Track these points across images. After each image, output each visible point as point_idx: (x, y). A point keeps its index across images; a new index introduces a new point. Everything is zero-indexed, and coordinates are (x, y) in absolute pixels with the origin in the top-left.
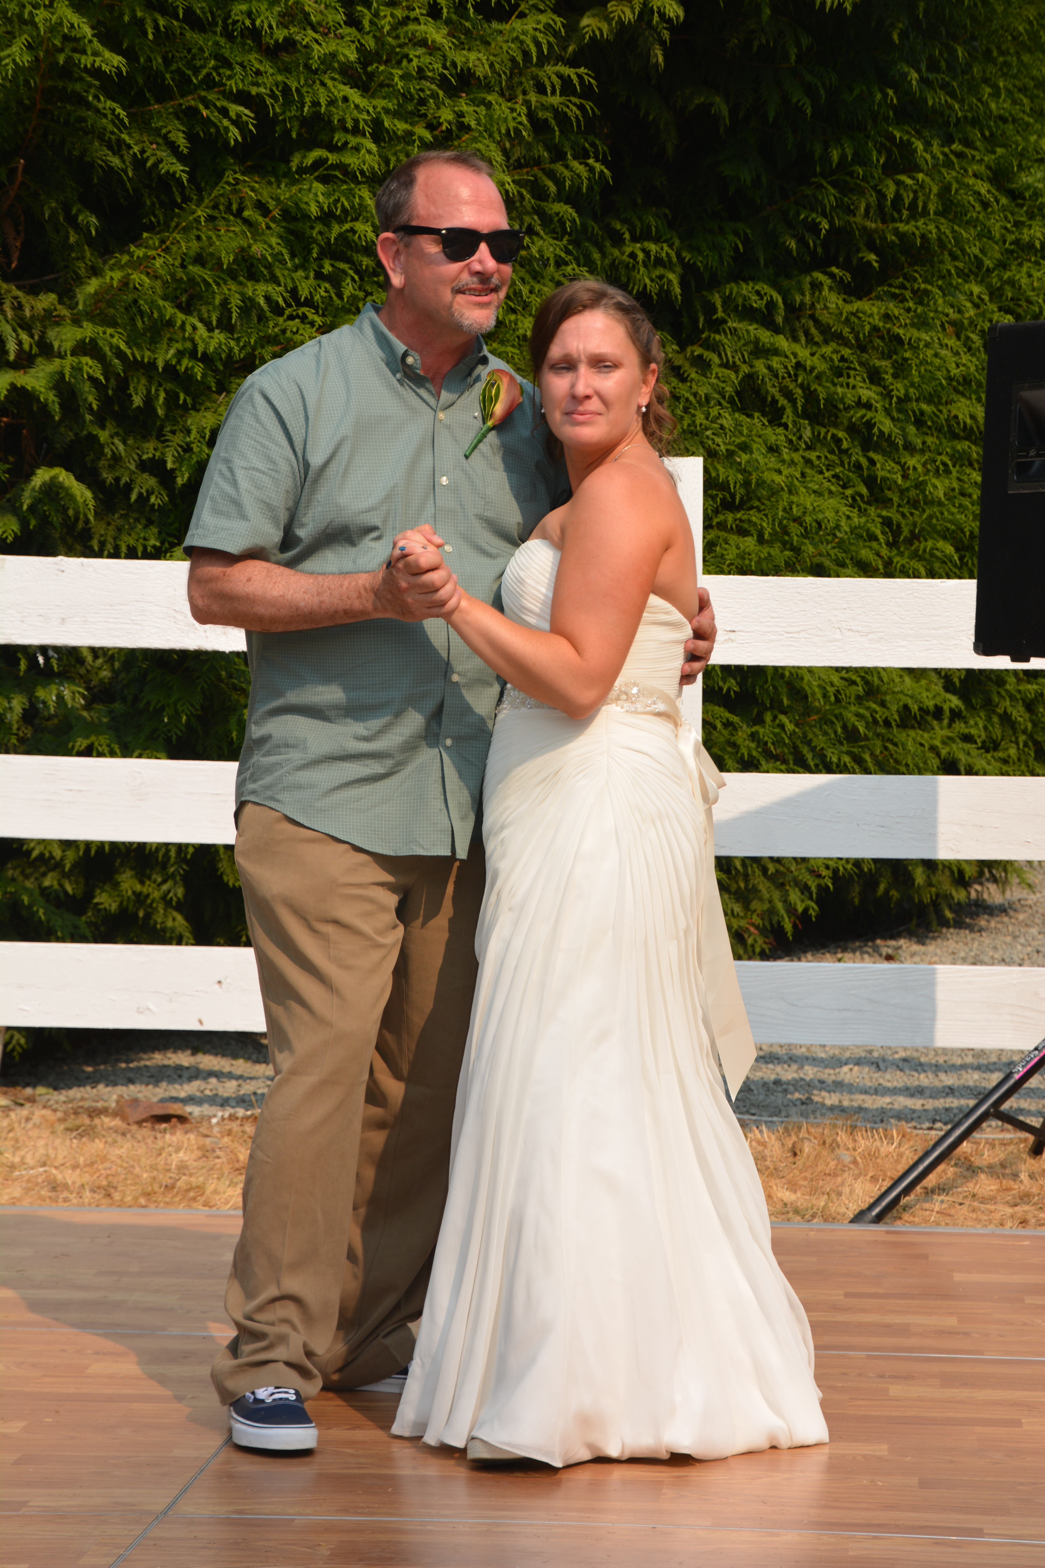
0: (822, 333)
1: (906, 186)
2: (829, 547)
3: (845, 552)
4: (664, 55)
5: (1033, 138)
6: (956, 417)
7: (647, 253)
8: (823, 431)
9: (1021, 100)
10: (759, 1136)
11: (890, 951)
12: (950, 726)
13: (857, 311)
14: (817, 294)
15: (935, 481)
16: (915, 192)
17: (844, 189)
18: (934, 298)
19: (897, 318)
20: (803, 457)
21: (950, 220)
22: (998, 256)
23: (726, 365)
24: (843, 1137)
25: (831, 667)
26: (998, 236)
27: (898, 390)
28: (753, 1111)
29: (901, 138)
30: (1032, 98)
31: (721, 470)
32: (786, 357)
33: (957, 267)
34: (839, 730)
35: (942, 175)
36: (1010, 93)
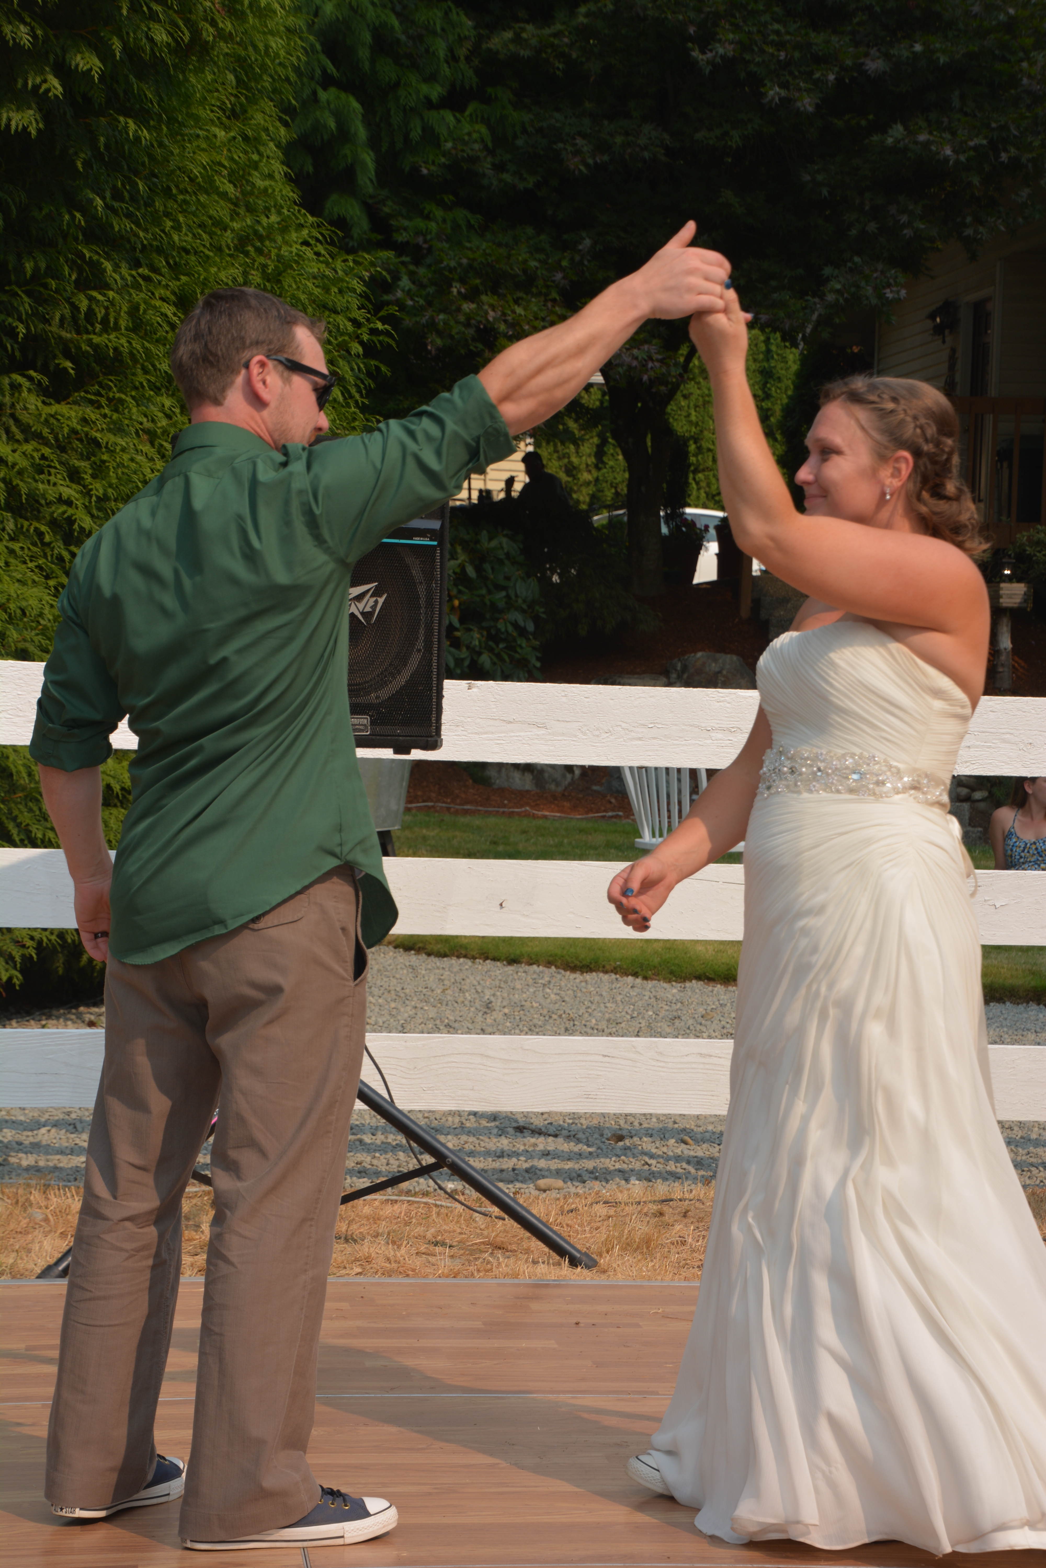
0: (23, 431)
1: (98, 302)
2: (33, 633)
5: (213, 270)
8: (26, 524)
9: (199, 235)
11: (93, 1018)
13: (56, 413)
14: (16, 395)
16: (107, 308)
17: (38, 299)
18: (128, 407)
19: (94, 423)
20: (7, 548)
21: (142, 338)
24: (36, 1196)
27: (97, 490)
29: (90, 258)
30: (211, 234)
33: (149, 381)
35: (130, 295)
36: (189, 228)
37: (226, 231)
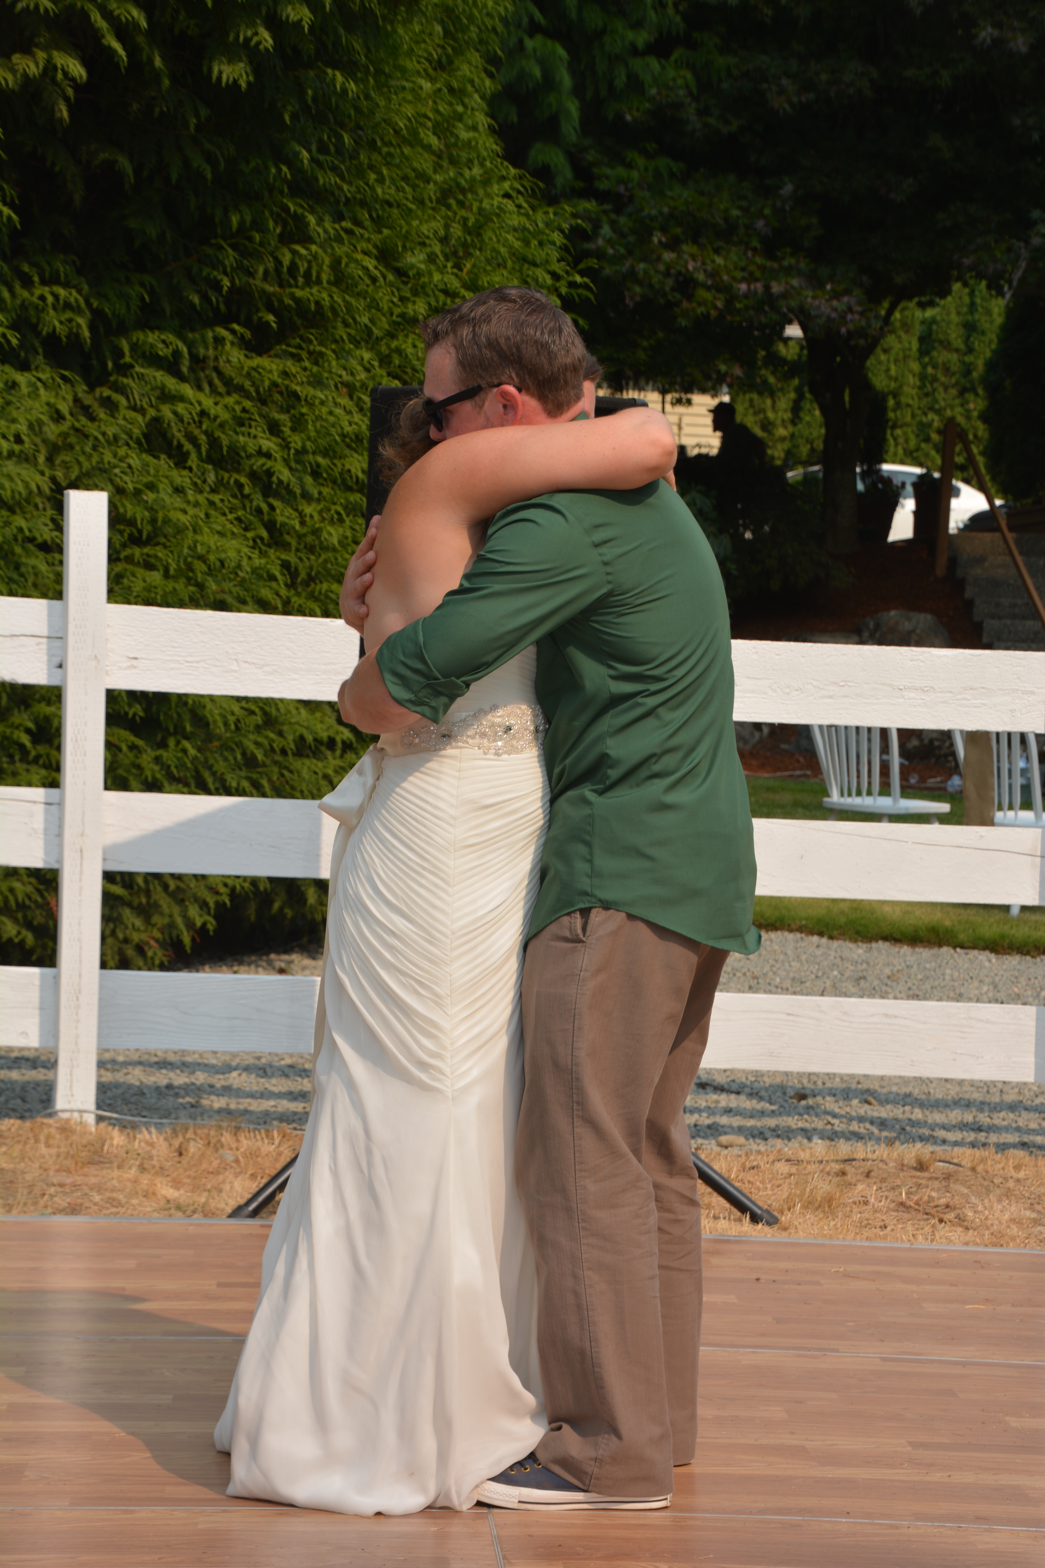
0: (225, 384)
1: (301, 256)
2: (232, 584)
3: (246, 590)
4: (70, 112)
5: (415, 223)
6: (349, 471)
7: (56, 297)
8: (226, 475)
9: (403, 188)
10: (147, 1136)
11: (283, 965)
12: (342, 756)
13: (258, 366)
14: (220, 348)
15: (330, 529)
16: (309, 262)
17: (244, 253)
18: (328, 360)
19: (295, 376)
20: (208, 499)
21: (344, 292)
22: (387, 327)
23: (134, 408)
24: (227, 1138)
25: (232, 697)
26: (386, 308)
27: (295, 443)
28: (144, 1113)
29: (295, 211)
30: (414, 187)
31: (129, 507)
32: (192, 404)
33: (349, 334)
34: (239, 757)
35: (333, 248)
36: (393, 181)
37: (428, 183)
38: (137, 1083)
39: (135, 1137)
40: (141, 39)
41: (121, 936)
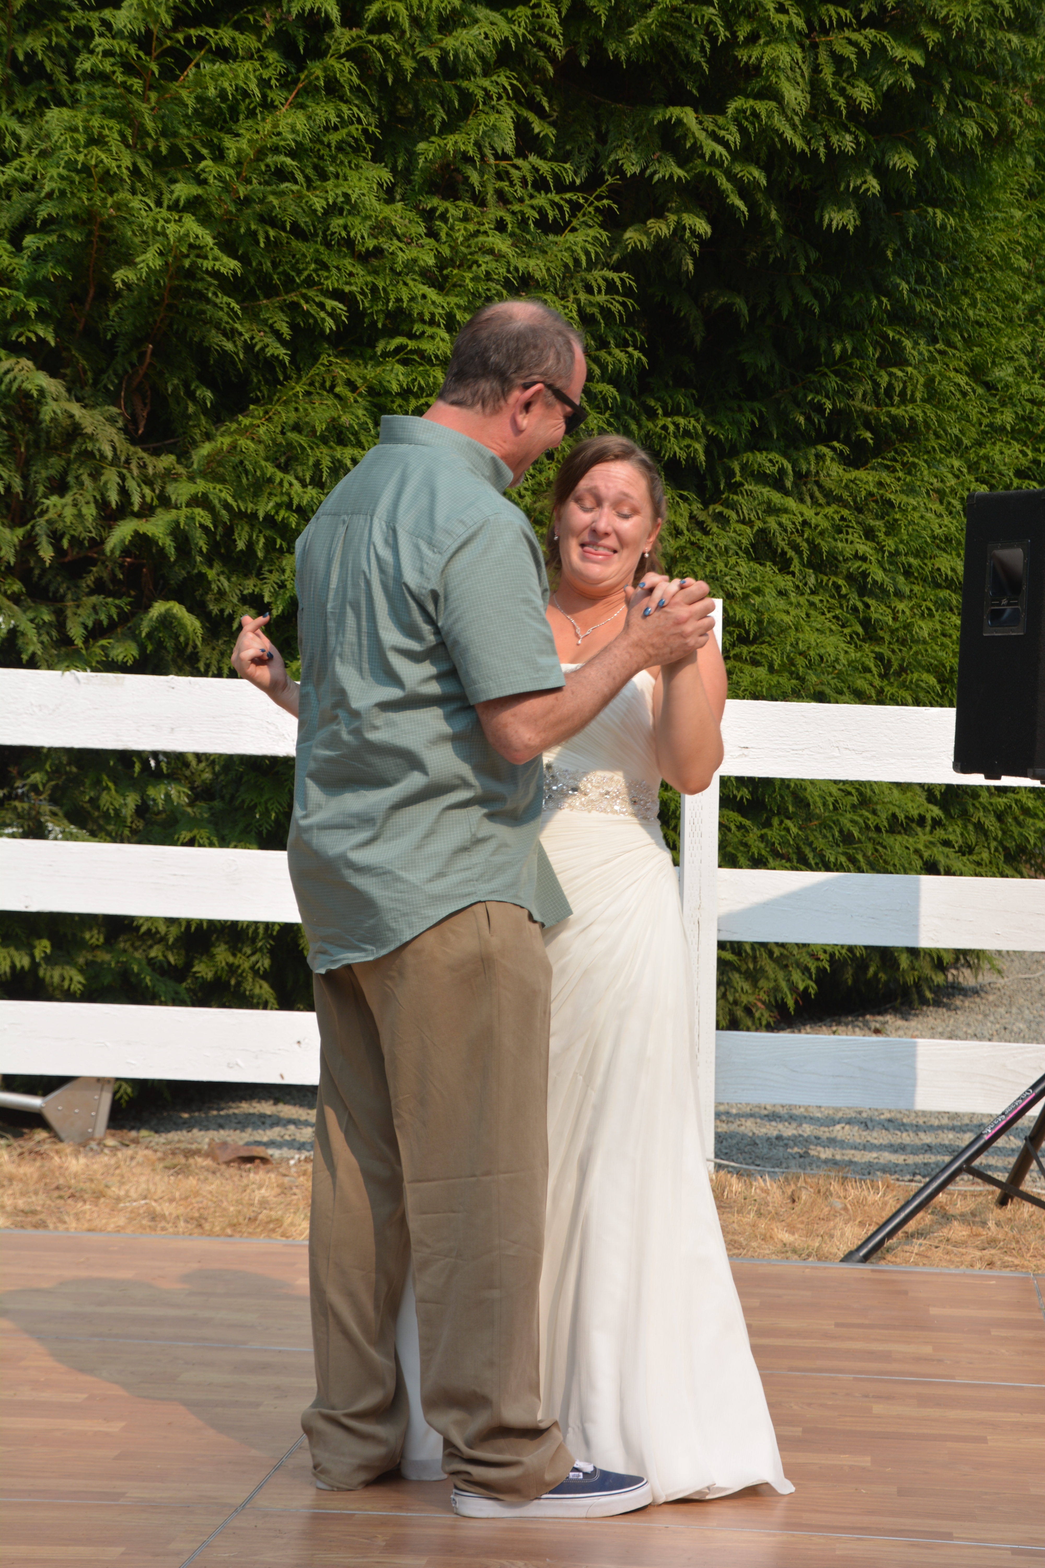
0: (825, 496)
1: (897, 377)
2: (830, 677)
3: (843, 682)
4: (695, 264)
5: (1005, 340)
6: (939, 569)
7: (677, 426)
8: (825, 578)
9: (994, 309)
10: (762, 1184)
11: (878, 1026)
12: (931, 832)
13: (855, 478)
14: (821, 463)
15: (920, 623)
16: (905, 383)
17: (845, 377)
18: (920, 469)
19: (889, 486)
20: (808, 601)
21: (935, 406)
22: (976, 436)
23: (743, 522)
24: (835, 1187)
25: (830, 780)
26: (975, 420)
27: (890, 546)
28: (758, 1162)
29: (893, 337)
30: (1003, 308)
31: (738, 610)
32: (795, 515)
33: (940, 445)
34: (837, 834)
35: (927, 368)
36: (984, 303)
37: (1017, 303)
38: (750, 1134)
39: (751, 1185)
40: (759, 196)
41: (731, 999)
